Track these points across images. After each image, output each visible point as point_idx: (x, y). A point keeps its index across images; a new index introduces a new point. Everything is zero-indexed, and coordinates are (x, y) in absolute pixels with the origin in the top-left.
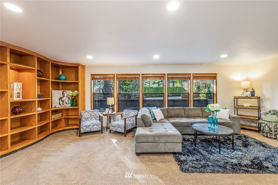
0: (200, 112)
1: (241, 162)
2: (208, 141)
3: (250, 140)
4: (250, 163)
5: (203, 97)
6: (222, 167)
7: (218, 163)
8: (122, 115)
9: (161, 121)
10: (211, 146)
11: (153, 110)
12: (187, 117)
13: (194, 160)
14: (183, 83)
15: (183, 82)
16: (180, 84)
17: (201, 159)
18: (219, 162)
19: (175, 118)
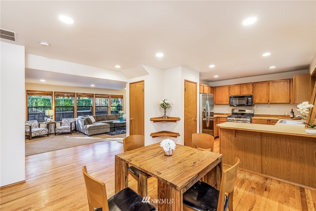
8: (61, 123)
12: (108, 120)
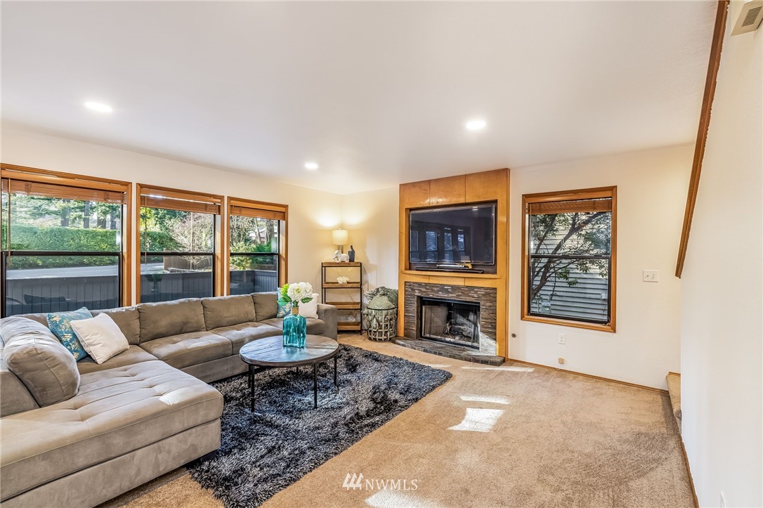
0: (250, 309)
1: (358, 408)
2: (280, 383)
3: (355, 354)
4: (372, 405)
5: (233, 263)
6: (329, 440)
7: (320, 433)
9: (117, 361)
10: (292, 394)
11: (72, 322)
12: (212, 326)
13: (262, 457)
14: (168, 223)
15: (170, 219)
16: (158, 226)
17: (280, 442)
18: (320, 431)
19: (175, 338)
